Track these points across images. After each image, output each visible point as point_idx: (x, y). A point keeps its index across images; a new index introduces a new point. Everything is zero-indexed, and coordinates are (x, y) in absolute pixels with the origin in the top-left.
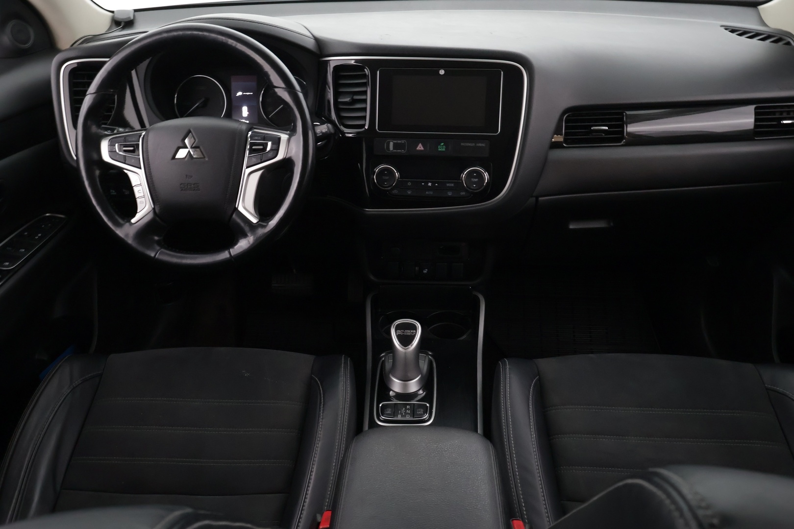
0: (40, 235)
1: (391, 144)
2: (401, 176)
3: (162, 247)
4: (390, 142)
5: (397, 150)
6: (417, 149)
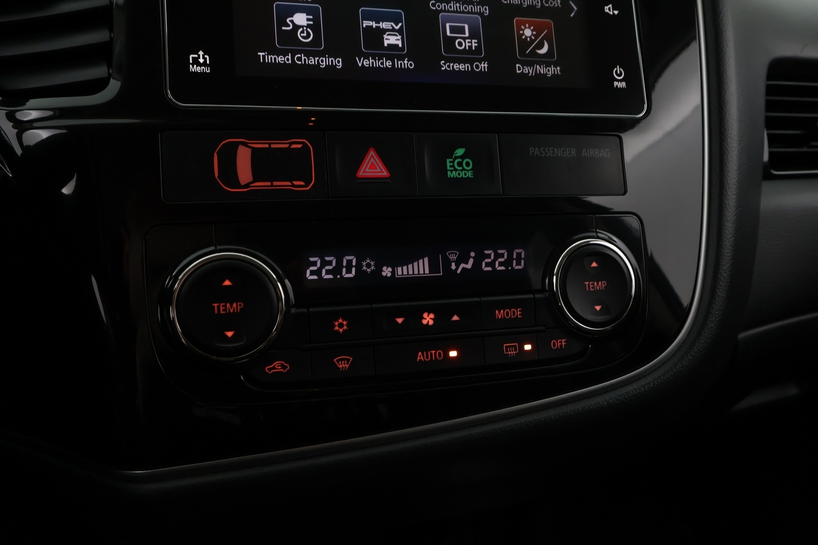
1: (244, 158)
5: (272, 184)
6: (360, 174)
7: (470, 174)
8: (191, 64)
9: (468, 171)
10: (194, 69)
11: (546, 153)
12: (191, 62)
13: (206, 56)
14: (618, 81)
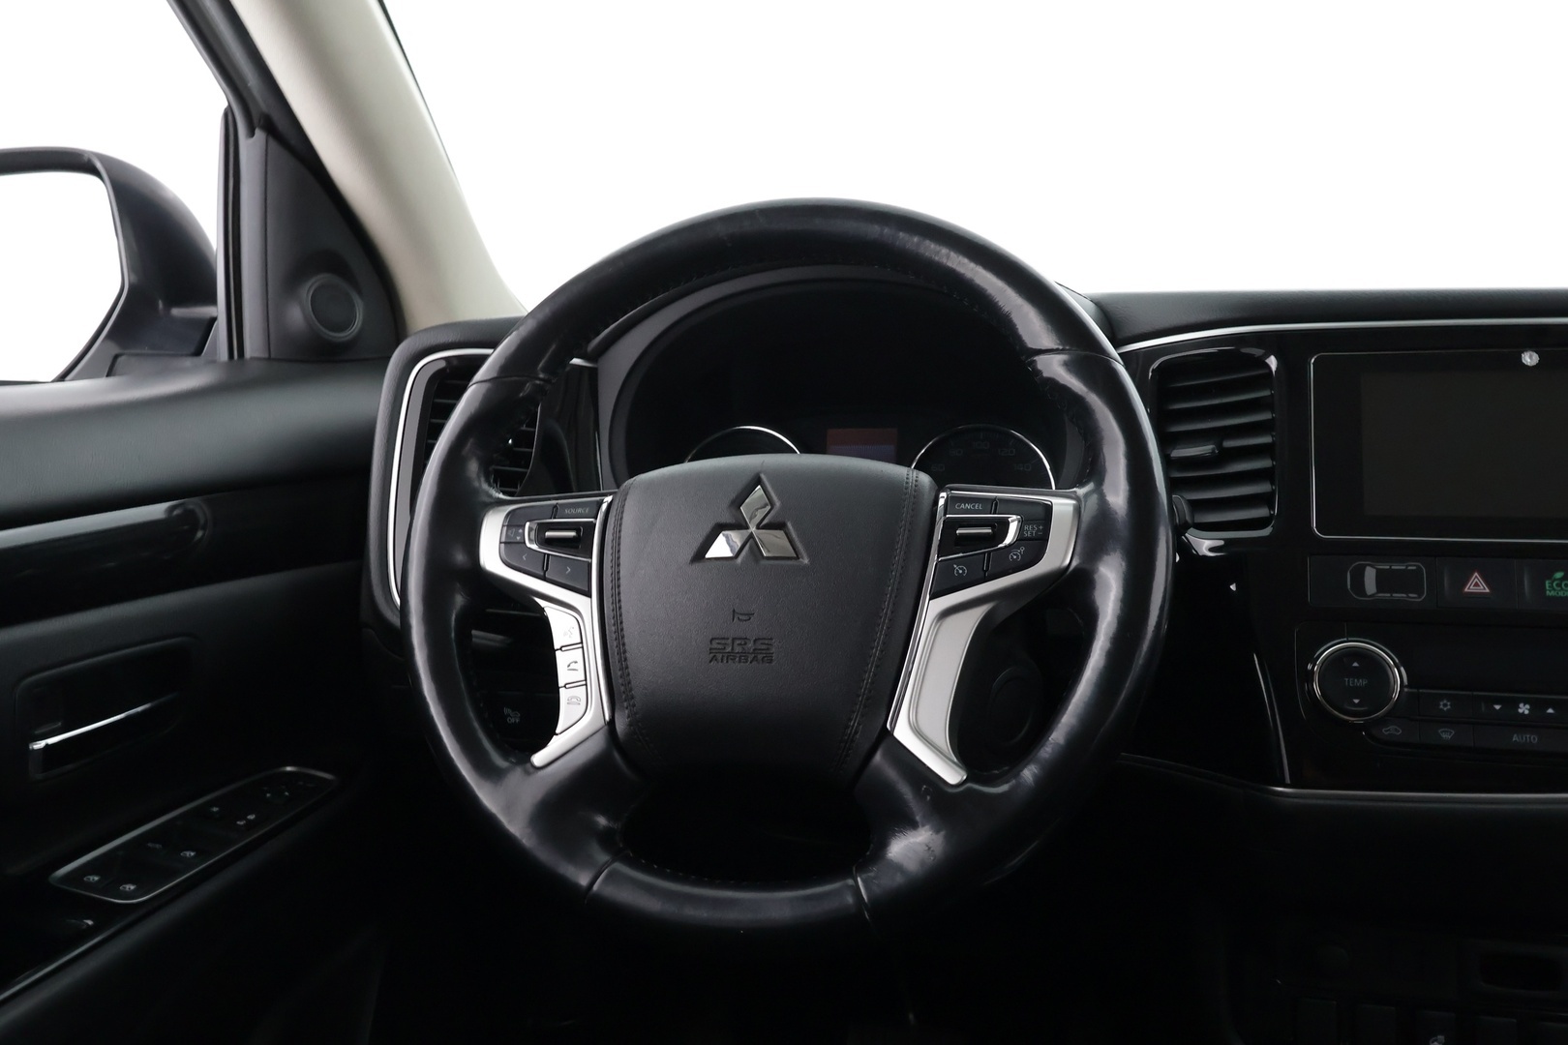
0: (251, 817)
1: (1370, 576)
2: (1414, 681)
3: (618, 855)
4: (1364, 567)
5: (1391, 595)
6: (1465, 591)
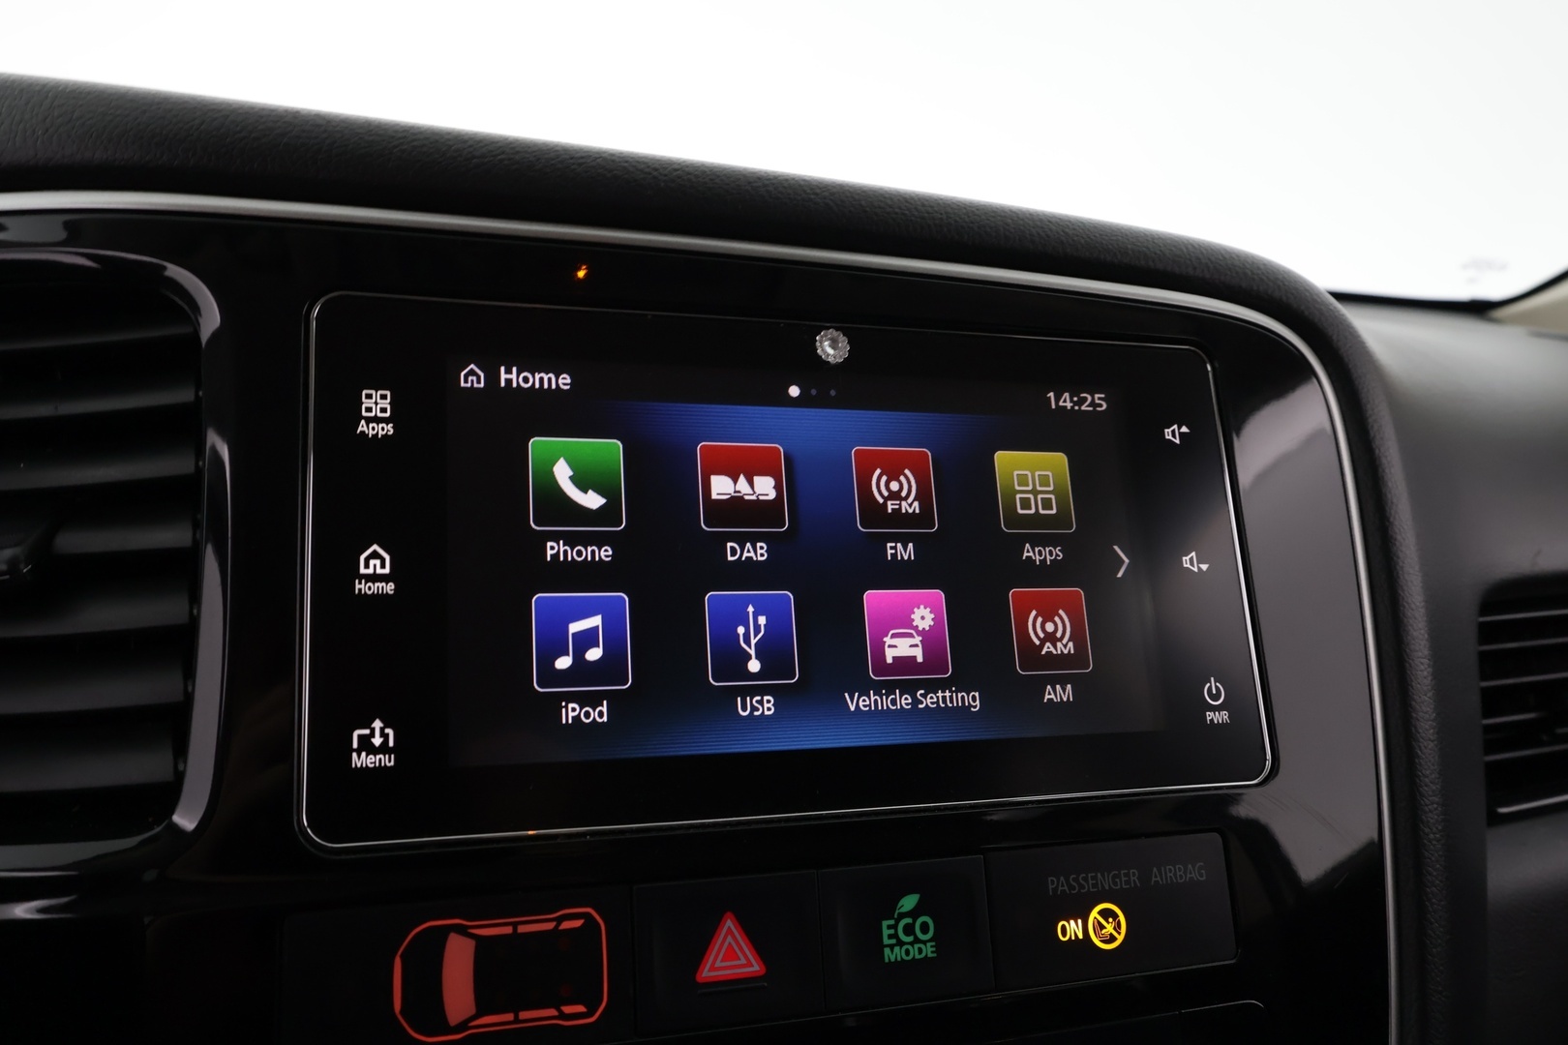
1: (458, 961)
5: (516, 1016)
6: (704, 975)
7: (929, 950)
8: (355, 750)
9: (925, 942)
10: (362, 760)
11: (1082, 887)
12: (355, 745)
13: (387, 731)
14: (1214, 709)
